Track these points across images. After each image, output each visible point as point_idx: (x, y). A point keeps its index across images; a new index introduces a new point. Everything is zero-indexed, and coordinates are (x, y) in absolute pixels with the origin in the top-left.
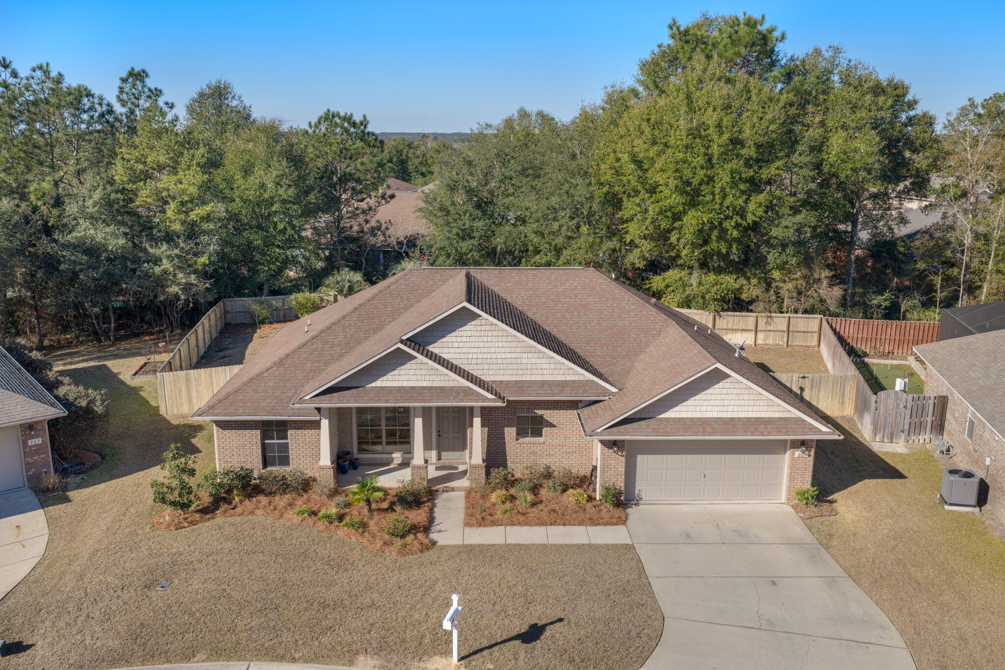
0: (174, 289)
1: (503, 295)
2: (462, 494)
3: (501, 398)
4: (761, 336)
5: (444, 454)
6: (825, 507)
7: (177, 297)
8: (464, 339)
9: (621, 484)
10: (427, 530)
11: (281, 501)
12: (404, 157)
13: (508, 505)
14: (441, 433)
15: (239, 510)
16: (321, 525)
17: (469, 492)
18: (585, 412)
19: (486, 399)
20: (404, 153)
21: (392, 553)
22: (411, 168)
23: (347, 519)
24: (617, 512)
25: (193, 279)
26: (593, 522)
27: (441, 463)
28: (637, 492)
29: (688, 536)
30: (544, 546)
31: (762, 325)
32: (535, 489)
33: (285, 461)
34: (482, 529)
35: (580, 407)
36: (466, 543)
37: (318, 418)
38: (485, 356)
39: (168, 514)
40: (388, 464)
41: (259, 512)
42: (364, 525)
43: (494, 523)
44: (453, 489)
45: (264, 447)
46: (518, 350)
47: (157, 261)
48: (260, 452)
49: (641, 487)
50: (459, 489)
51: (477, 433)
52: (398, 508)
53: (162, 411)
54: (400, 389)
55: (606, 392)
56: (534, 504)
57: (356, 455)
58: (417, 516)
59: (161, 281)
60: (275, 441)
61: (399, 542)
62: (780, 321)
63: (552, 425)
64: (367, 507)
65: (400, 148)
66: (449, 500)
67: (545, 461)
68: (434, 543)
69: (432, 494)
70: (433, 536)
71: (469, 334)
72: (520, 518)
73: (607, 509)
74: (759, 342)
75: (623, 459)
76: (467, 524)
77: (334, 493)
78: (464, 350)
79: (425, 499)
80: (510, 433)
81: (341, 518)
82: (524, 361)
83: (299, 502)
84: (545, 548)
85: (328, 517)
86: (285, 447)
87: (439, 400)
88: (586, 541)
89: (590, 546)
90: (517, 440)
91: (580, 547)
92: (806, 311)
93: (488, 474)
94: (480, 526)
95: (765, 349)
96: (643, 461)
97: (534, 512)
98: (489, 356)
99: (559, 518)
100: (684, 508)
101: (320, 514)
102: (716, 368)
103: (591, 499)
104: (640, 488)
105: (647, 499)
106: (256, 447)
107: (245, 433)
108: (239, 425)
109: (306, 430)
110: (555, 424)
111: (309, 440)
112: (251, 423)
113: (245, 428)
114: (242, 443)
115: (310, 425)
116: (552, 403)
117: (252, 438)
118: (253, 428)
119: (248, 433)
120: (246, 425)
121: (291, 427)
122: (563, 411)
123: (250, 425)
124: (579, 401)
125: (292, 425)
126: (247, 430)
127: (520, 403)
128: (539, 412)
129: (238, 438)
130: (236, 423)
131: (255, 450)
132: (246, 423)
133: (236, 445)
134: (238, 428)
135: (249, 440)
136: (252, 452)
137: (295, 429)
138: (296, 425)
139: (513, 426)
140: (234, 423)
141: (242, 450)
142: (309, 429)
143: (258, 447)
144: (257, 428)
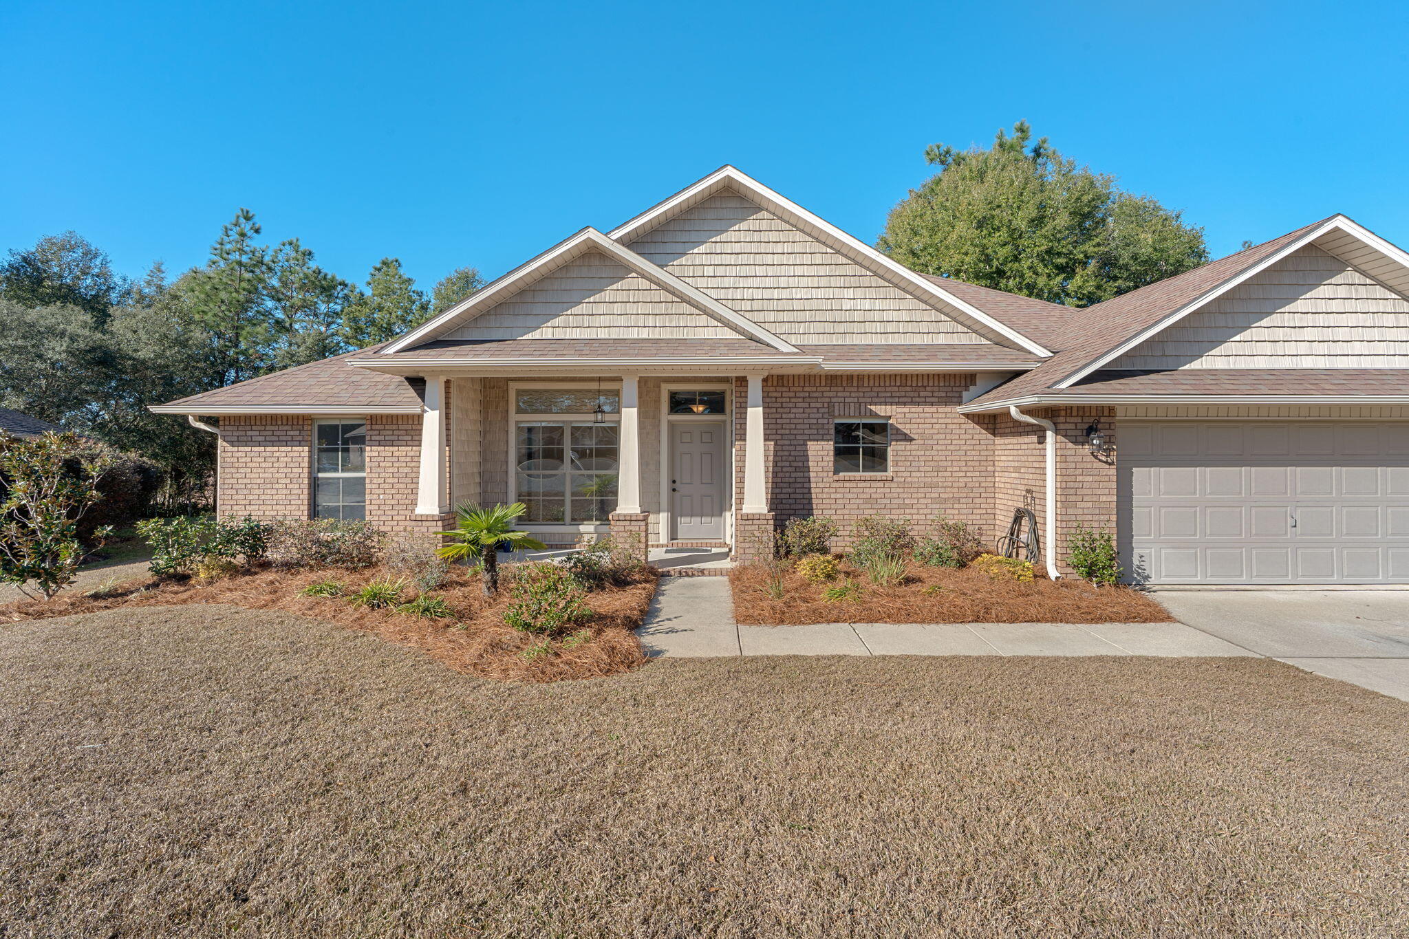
2: (724, 579)
5: (683, 521)
8: (727, 259)
10: (635, 625)
13: (845, 581)
14: (677, 486)
17: (738, 577)
19: (776, 353)
24: (1130, 597)
27: (677, 544)
28: (1136, 561)
35: (964, 400)
36: (748, 653)
37: (418, 410)
38: (767, 294)
43: (818, 615)
44: (702, 572)
45: (315, 486)
46: (834, 282)
48: (305, 496)
49: (1146, 551)
50: (716, 571)
54: (592, 342)
55: (1026, 358)
56: (907, 581)
58: (612, 602)
60: (340, 475)
61: (540, 645)
63: (907, 439)
64: (487, 577)
66: (694, 588)
68: (652, 655)
69: (655, 577)
70: (652, 639)
71: (736, 248)
75: (1112, 471)
76: (745, 620)
78: (726, 282)
79: (637, 577)
80: (820, 454)
82: (847, 305)
85: (374, 595)
86: (359, 489)
90: (836, 472)
94: (782, 622)
97: (916, 594)
98: (776, 294)
102: (1337, 229)
103: (1035, 576)
104: (1142, 552)
105: (1164, 580)
106: (297, 486)
107: (277, 454)
108: (268, 438)
109: (401, 448)
110: (916, 437)
111: (406, 470)
112: (292, 433)
113: (278, 443)
114: (270, 476)
115: (410, 438)
116: (908, 389)
117: (292, 465)
118: (295, 443)
119: (284, 454)
120: (281, 438)
121: (371, 443)
122: (928, 409)
123: (290, 438)
124: (969, 378)
125: (373, 438)
126: (282, 449)
127: (841, 389)
128: (881, 410)
129: (263, 465)
130: (262, 433)
131: (296, 492)
132: (282, 433)
133: (259, 481)
134: (264, 443)
135: (286, 471)
136: (289, 497)
137: (379, 445)
138: (382, 438)
139: (828, 440)
140: (258, 433)
141: (269, 491)
142: (407, 446)
143: (302, 486)
144: (302, 443)
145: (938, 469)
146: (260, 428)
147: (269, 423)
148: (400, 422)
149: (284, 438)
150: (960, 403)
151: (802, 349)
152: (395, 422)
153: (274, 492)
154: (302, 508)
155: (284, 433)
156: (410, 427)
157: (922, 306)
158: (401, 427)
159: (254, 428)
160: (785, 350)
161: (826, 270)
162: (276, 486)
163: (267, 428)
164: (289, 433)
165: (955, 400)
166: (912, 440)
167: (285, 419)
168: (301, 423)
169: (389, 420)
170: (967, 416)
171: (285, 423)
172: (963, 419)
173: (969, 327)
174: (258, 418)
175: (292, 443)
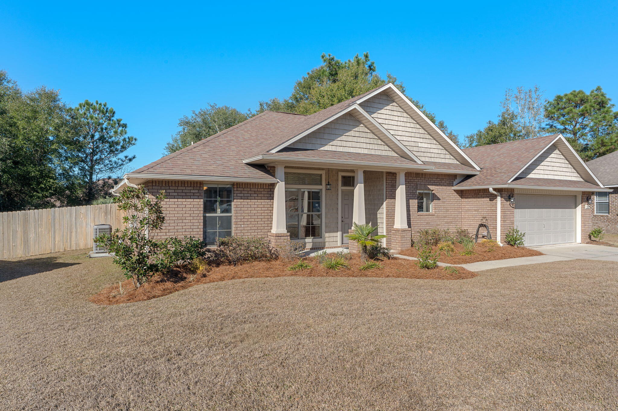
14: (343, 219)
35: (454, 184)
37: (275, 181)
45: (207, 221)
48: (201, 226)
60: (218, 215)
71: (385, 117)
75: (514, 210)
90: (418, 212)
102: (560, 138)
106: (197, 221)
107: (185, 203)
108: (179, 194)
109: (252, 201)
110: (441, 198)
111: (255, 212)
112: (193, 191)
113: (186, 197)
114: (181, 215)
115: (256, 195)
116: (439, 180)
117: (194, 209)
118: (196, 197)
119: (189, 203)
120: (187, 194)
121: (237, 198)
122: (444, 188)
123: (192, 194)
124: (455, 176)
125: (238, 195)
126: (187, 200)
127: (419, 179)
128: (431, 187)
129: (177, 209)
130: (176, 191)
131: (196, 224)
132: (188, 191)
133: (174, 218)
134: (177, 197)
135: (190, 212)
136: (192, 227)
137: (241, 199)
138: (242, 195)
139: (416, 199)
140: (173, 191)
141: (181, 224)
142: (255, 199)
143: (200, 221)
144: (200, 197)
145: (447, 211)
146: (174, 188)
147: (180, 185)
148: (252, 187)
149: (189, 194)
150: (453, 186)
151: (424, 163)
152: (249, 187)
153: (183, 224)
154: (199, 233)
155: (189, 191)
156: (256, 190)
157: (441, 147)
158: (252, 190)
159: (171, 188)
160: (419, 163)
161: (414, 130)
162: (185, 221)
163: (179, 188)
164: (192, 191)
165: (451, 184)
166: (440, 199)
167: (189, 183)
168: (199, 186)
169: (246, 186)
170: (455, 190)
171: (189, 185)
172: (454, 192)
173: (454, 157)
174: (173, 182)
175: (194, 197)
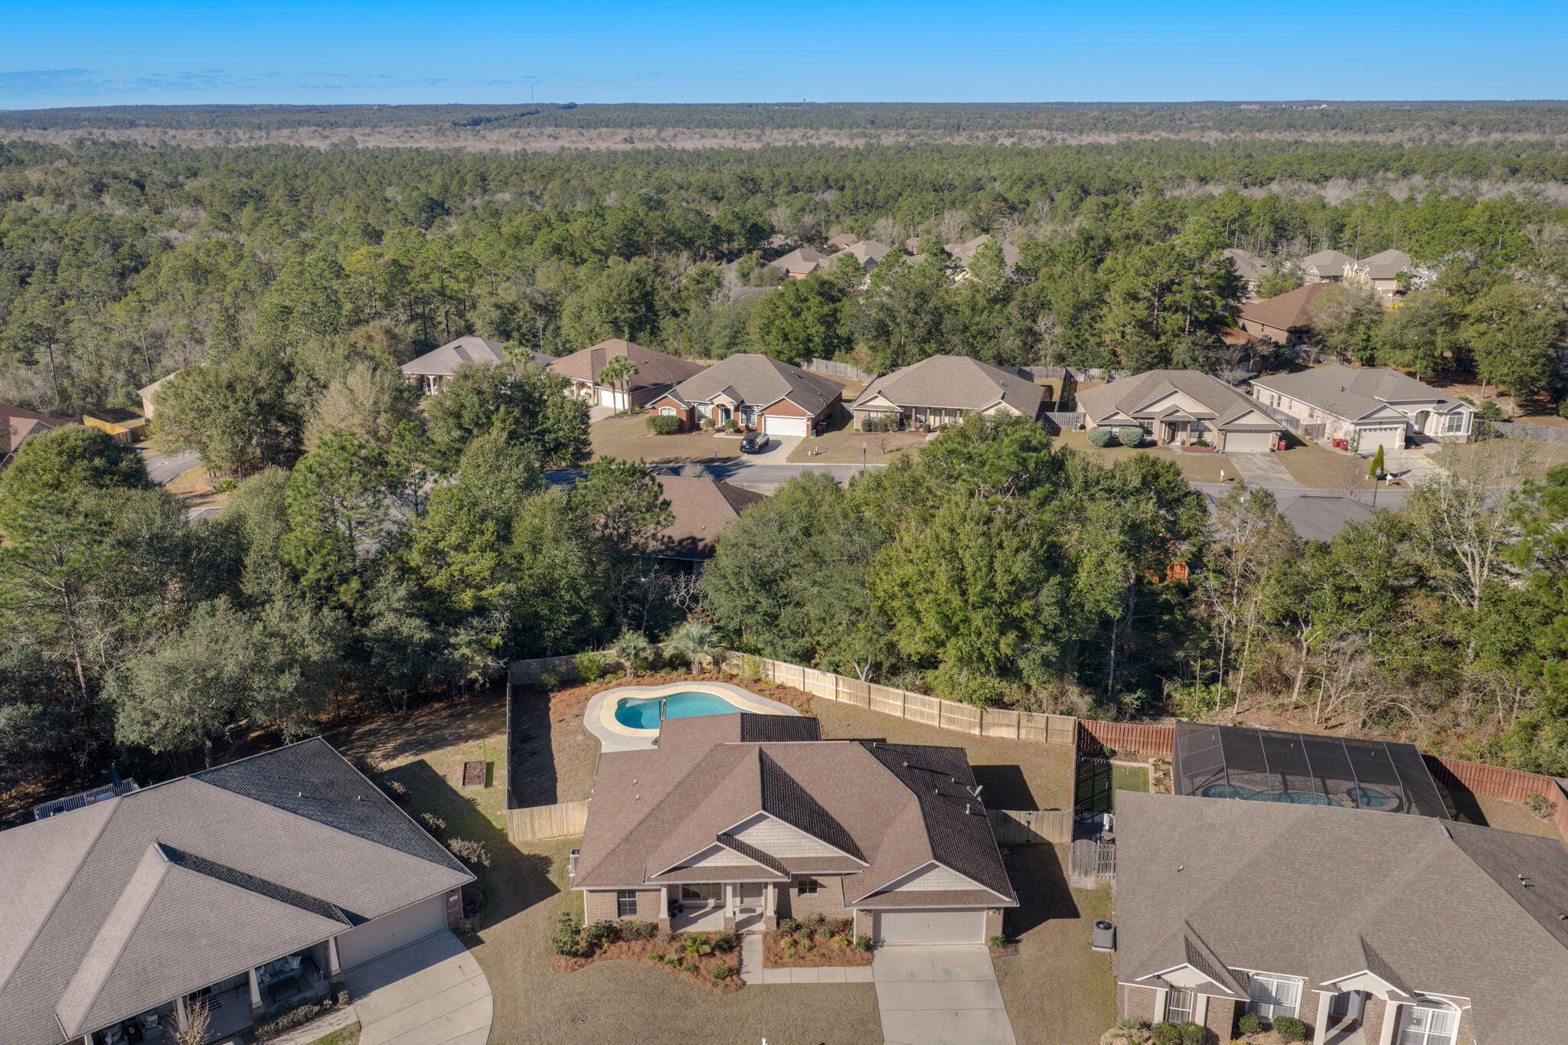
0: (474, 674)
1: (788, 771)
2: (760, 937)
3: (787, 874)
4: (1023, 732)
5: (745, 899)
6: (1011, 948)
7: (476, 680)
8: (761, 831)
9: (870, 934)
10: (739, 971)
11: (636, 946)
12: (648, 288)
13: (793, 950)
15: (609, 954)
16: (668, 968)
17: (766, 935)
18: (847, 880)
19: (777, 877)
20: (649, 283)
21: (718, 991)
22: (658, 305)
23: (685, 964)
24: (867, 955)
25: (489, 661)
26: (850, 963)
27: (744, 906)
28: (881, 939)
29: (912, 975)
30: (816, 985)
31: (1023, 722)
32: (811, 936)
33: (634, 911)
34: (775, 971)
36: (765, 982)
37: (659, 887)
38: (775, 841)
39: (563, 961)
40: (704, 907)
41: (623, 956)
42: (696, 968)
43: (783, 966)
44: (754, 933)
45: (619, 904)
47: (455, 647)
48: (617, 908)
49: (884, 934)
50: (758, 932)
51: (771, 893)
52: (717, 953)
53: (511, 839)
54: (717, 869)
55: (861, 867)
56: (811, 949)
57: (681, 901)
58: (731, 960)
59: (461, 666)
60: (627, 900)
61: (722, 984)
62: (1039, 718)
63: (823, 886)
65: (644, 275)
66: (751, 943)
67: (819, 910)
68: (744, 983)
69: (739, 938)
70: (744, 976)
71: (764, 827)
72: (800, 961)
73: (861, 952)
74: (1022, 736)
75: (872, 920)
76: (765, 966)
77: (673, 938)
78: (758, 837)
79: (735, 943)
80: (794, 892)
81: (680, 961)
82: (803, 844)
83: (649, 947)
84: (817, 986)
85: (672, 962)
86: (634, 904)
87: (744, 877)
88: (843, 980)
89: (847, 984)
90: (798, 897)
91: (839, 985)
92: (1062, 713)
93: (778, 924)
94: (774, 967)
95: (1026, 745)
96: (885, 918)
97: (810, 956)
98: (778, 841)
99: (827, 960)
100: (914, 949)
101: (667, 959)
102: (932, 862)
103: (850, 943)
104: (883, 936)
105: (889, 942)
